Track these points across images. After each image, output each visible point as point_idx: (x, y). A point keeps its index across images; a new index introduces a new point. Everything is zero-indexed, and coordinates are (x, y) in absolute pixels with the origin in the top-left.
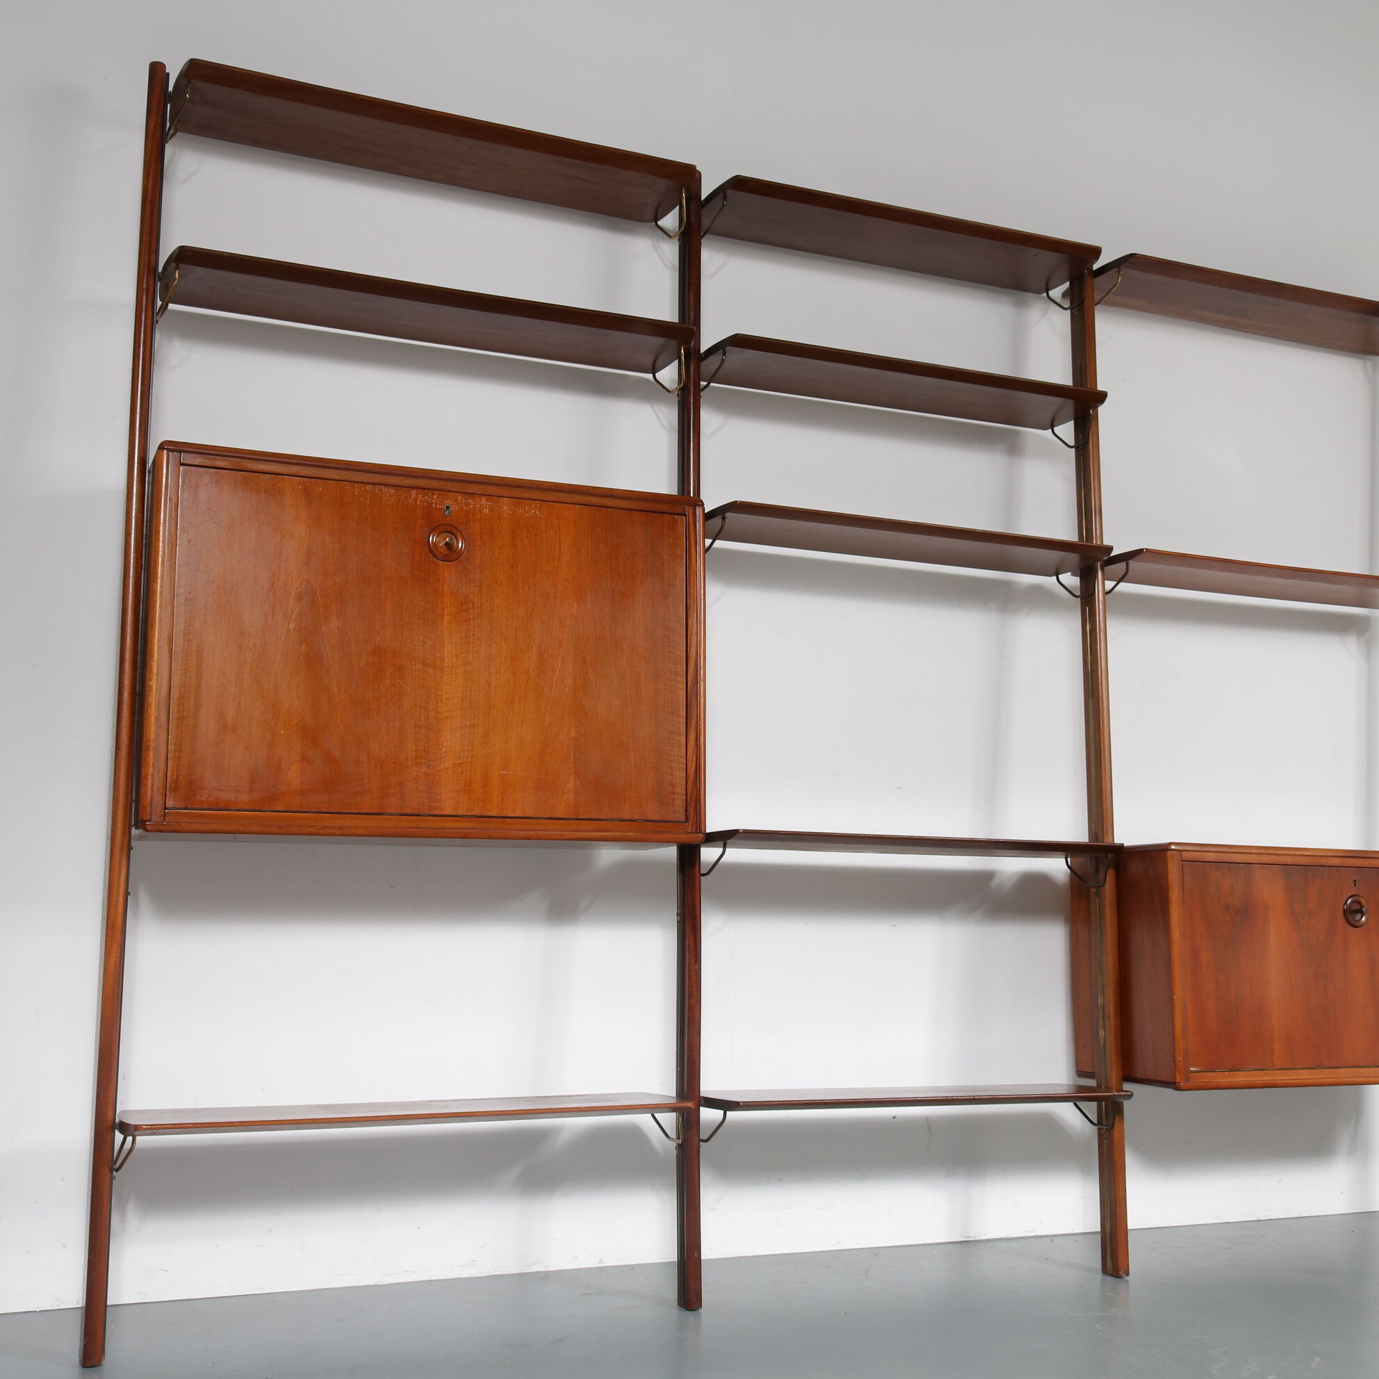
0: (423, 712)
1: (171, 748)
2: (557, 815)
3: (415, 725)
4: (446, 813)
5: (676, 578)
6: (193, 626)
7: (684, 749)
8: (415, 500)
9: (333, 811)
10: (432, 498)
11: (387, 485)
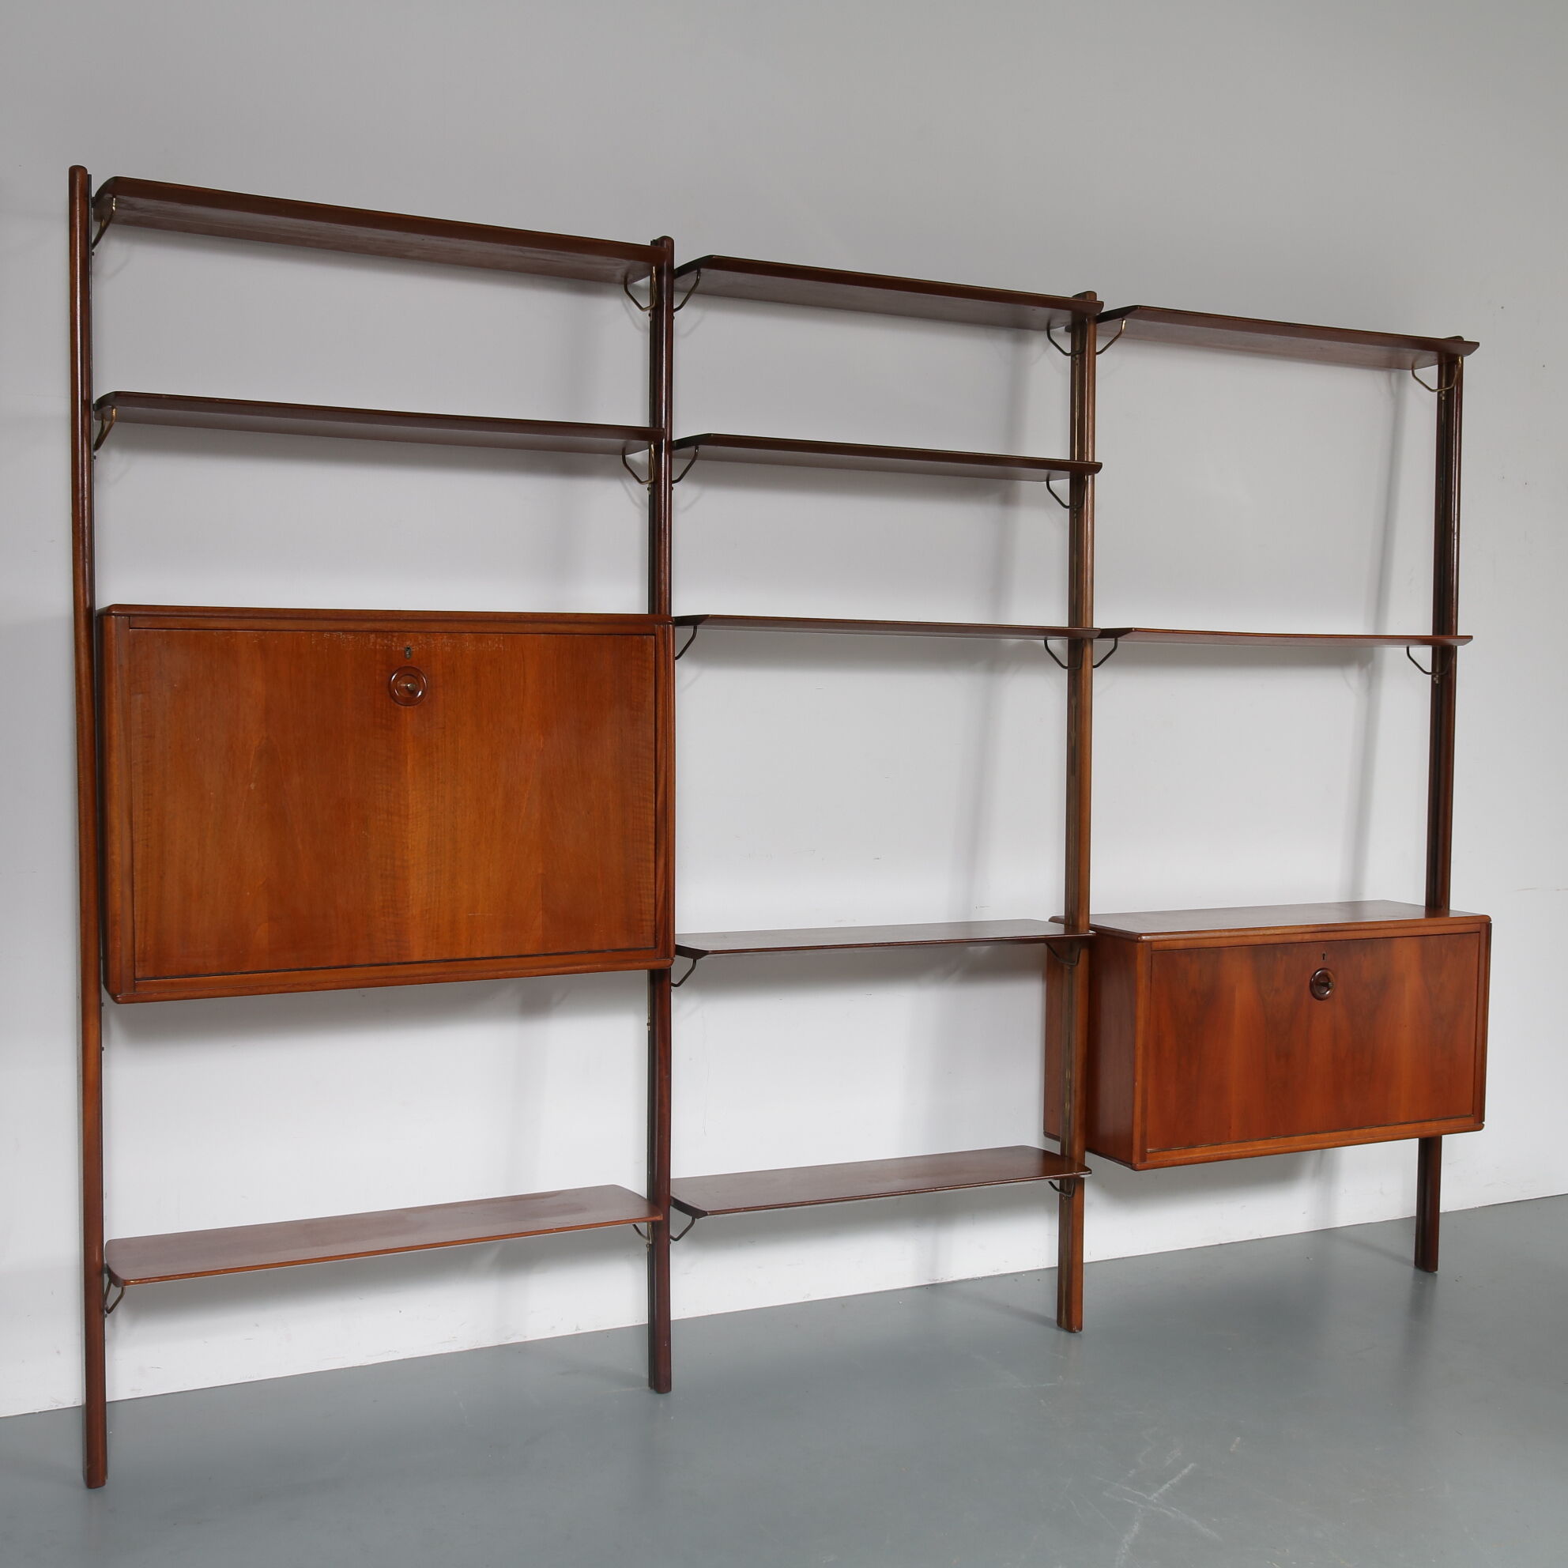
0: (388, 861)
1: (138, 919)
2: (526, 953)
3: (382, 875)
4: (415, 959)
5: (645, 701)
6: (152, 794)
7: (652, 876)
8: (375, 643)
9: (302, 967)
10: (392, 641)
11: (344, 631)
